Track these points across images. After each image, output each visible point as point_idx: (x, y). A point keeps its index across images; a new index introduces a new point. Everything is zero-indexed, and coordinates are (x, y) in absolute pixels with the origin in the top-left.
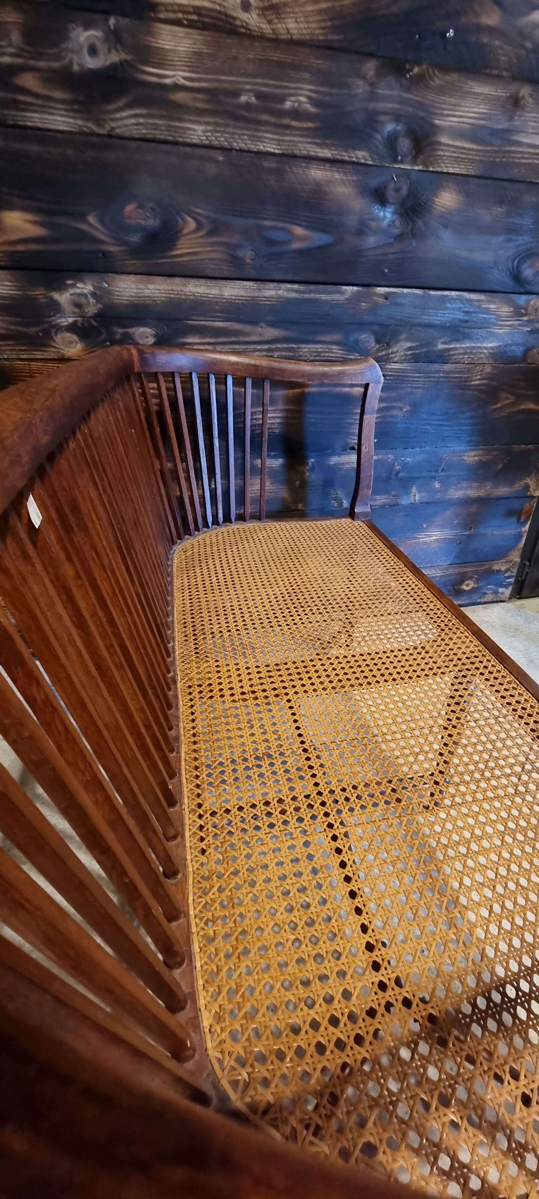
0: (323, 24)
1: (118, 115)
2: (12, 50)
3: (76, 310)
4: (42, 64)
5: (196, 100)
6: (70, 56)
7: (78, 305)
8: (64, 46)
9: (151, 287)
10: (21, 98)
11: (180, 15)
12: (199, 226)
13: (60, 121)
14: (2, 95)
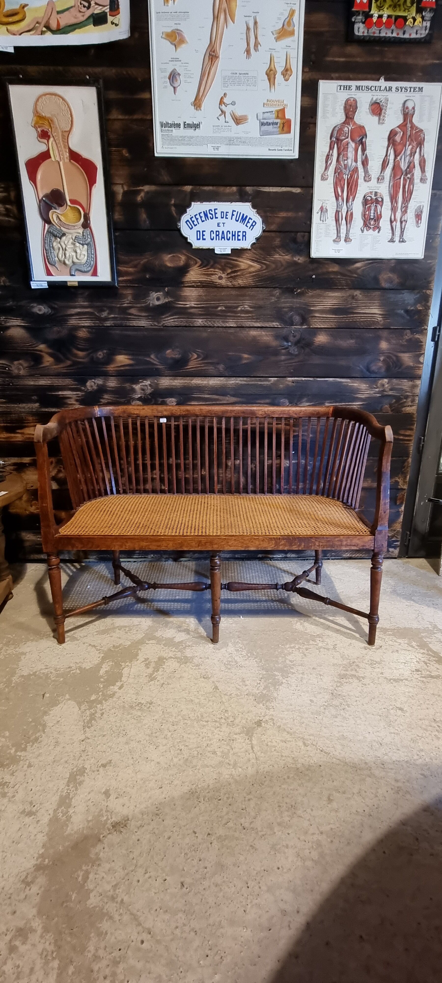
0: (254, 280)
1: (167, 319)
2: (128, 302)
3: (142, 392)
4: (138, 305)
6: (149, 301)
7: (143, 390)
8: (147, 299)
9: (176, 381)
10: (129, 317)
11: (193, 284)
12: (199, 356)
13: (143, 323)
14: (122, 316)
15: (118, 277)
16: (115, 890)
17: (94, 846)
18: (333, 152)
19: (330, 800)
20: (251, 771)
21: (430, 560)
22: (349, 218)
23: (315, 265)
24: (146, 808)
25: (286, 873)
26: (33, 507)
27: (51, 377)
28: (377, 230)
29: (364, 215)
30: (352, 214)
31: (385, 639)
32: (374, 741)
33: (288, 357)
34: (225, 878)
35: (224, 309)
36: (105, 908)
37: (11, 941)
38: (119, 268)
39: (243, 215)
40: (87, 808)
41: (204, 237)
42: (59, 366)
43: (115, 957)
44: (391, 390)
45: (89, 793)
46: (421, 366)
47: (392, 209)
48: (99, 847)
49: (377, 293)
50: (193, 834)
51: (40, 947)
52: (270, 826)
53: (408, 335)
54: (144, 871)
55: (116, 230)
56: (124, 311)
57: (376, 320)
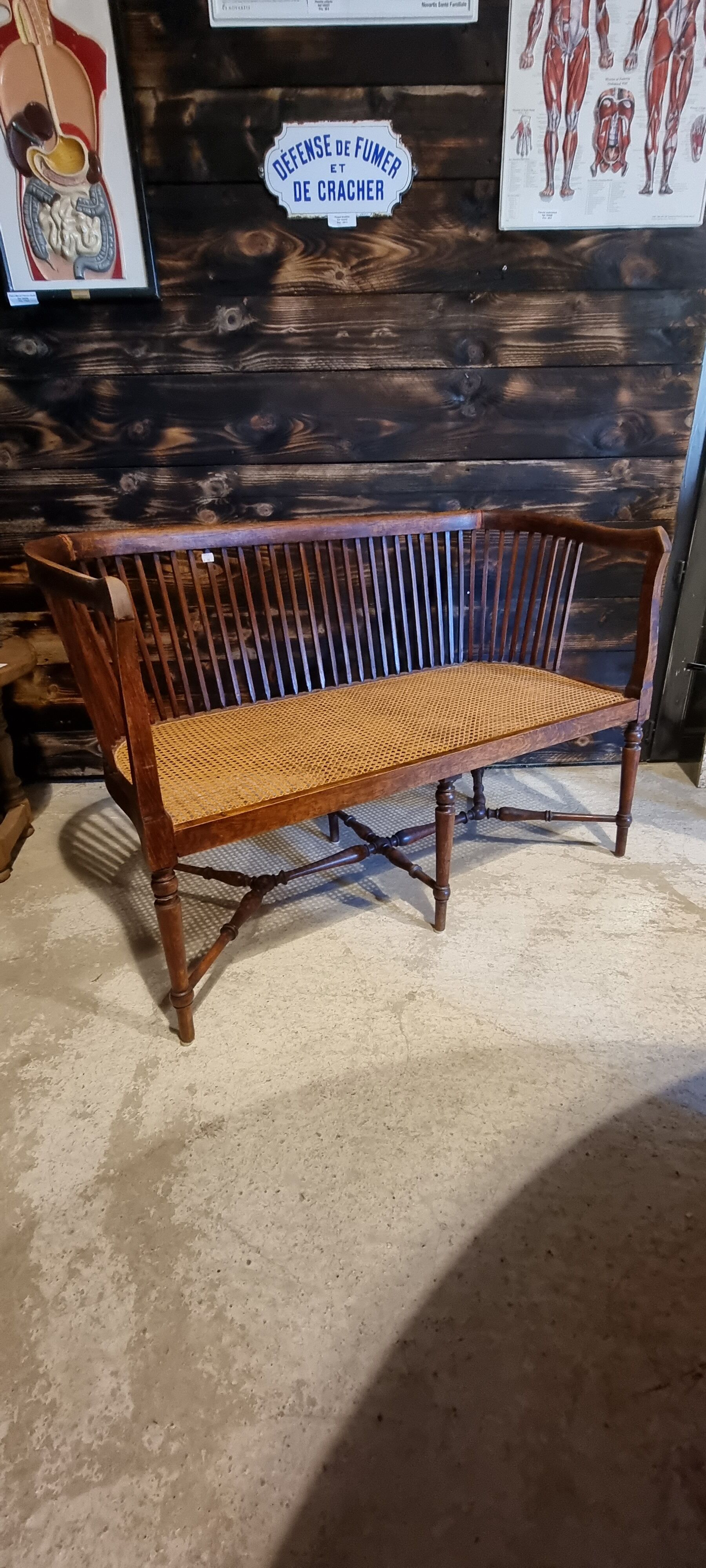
0: (399, 278)
1: (248, 358)
2: (180, 327)
3: (214, 493)
4: (199, 333)
5: (305, 341)
6: (217, 325)
7: (215, 489)
8: (213, 320)
9: (269, 473)
11: (292, 289)
12: (306, 426)
13: (208, 366)
14: (171, 355)
15: (160, 278)
16: (208, 1204)
17: (178, 1153)
18: (542, 6)
19: (512, 1092)
20: (399, 1058)
21: (686, 764)
22: (570, 146)
23: (507, 245)
24: (248, 1106)
25: (446, 1180)
26: (52, 693)
27: (60, 471)
28: (620, 171)
29: (597, 139)
30: (575, 138)
31: (605, 879)
32: (582, 1016)
33: (461, 423)
34: (362, 1187)
35: (347, 335)
36: (197, 1224)
37: (69, 1264)
38: (162, 262)
39: (377, 146)
40: (164, 1108)
41: (308, 195)
42: (71, 451)
43: (212, 1280)
44: (634, 478)
45: (166, 1089)
46: (688, 433)
47: (650, 125)
48: (184, 1154)
49: (616, 298)
50: (317, 1137)
51: (110, 1270)
52: (426, 1126)
53: (667, 376)
54: (248, 1181)
55: (148, 184)
56: (174, 344)
57: (613, 350)
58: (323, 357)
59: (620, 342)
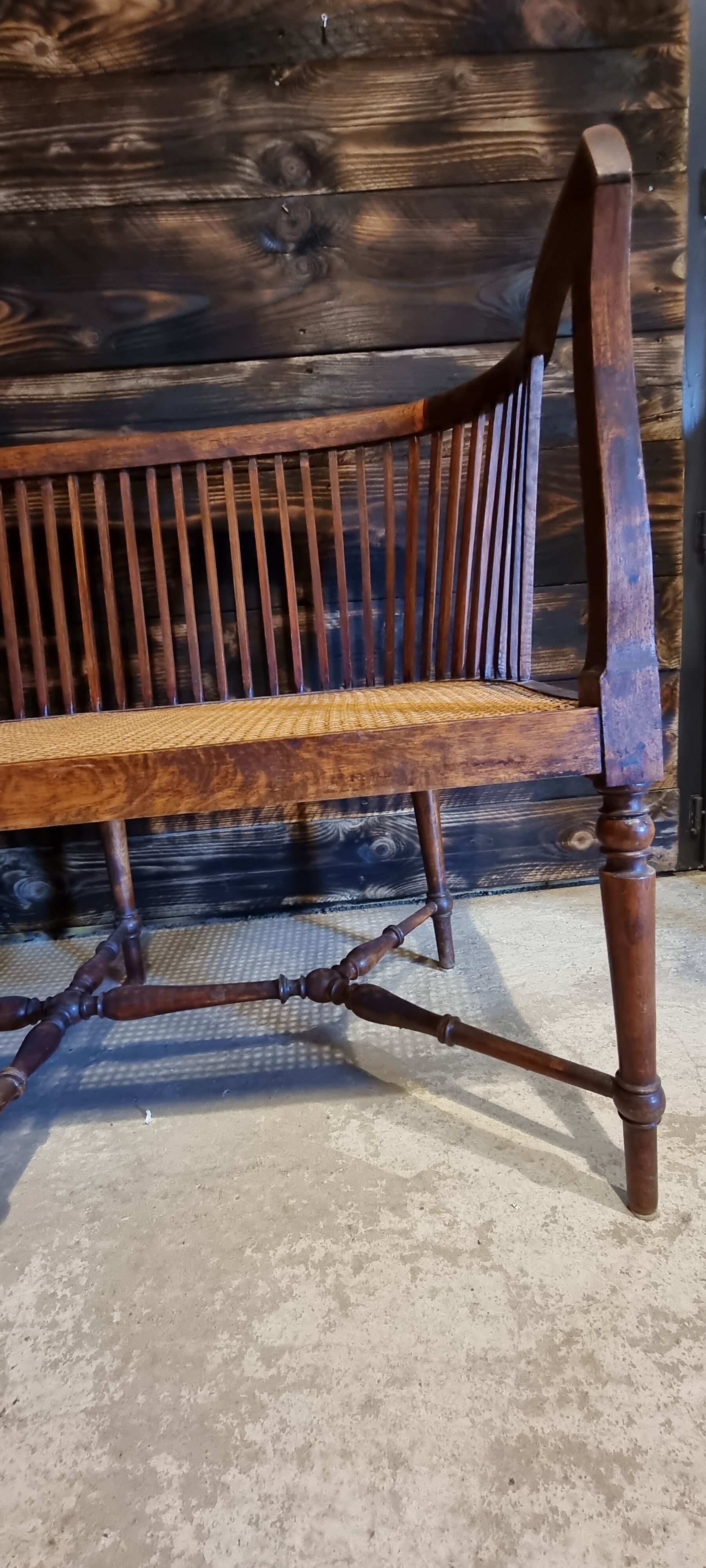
0: (145, 49)
12: (15, 310)
35: (67, 149)
46: (681, 289)
49: (523, 67)
57: (532, 154)
58: (31, 190)
59: (542, 140)
